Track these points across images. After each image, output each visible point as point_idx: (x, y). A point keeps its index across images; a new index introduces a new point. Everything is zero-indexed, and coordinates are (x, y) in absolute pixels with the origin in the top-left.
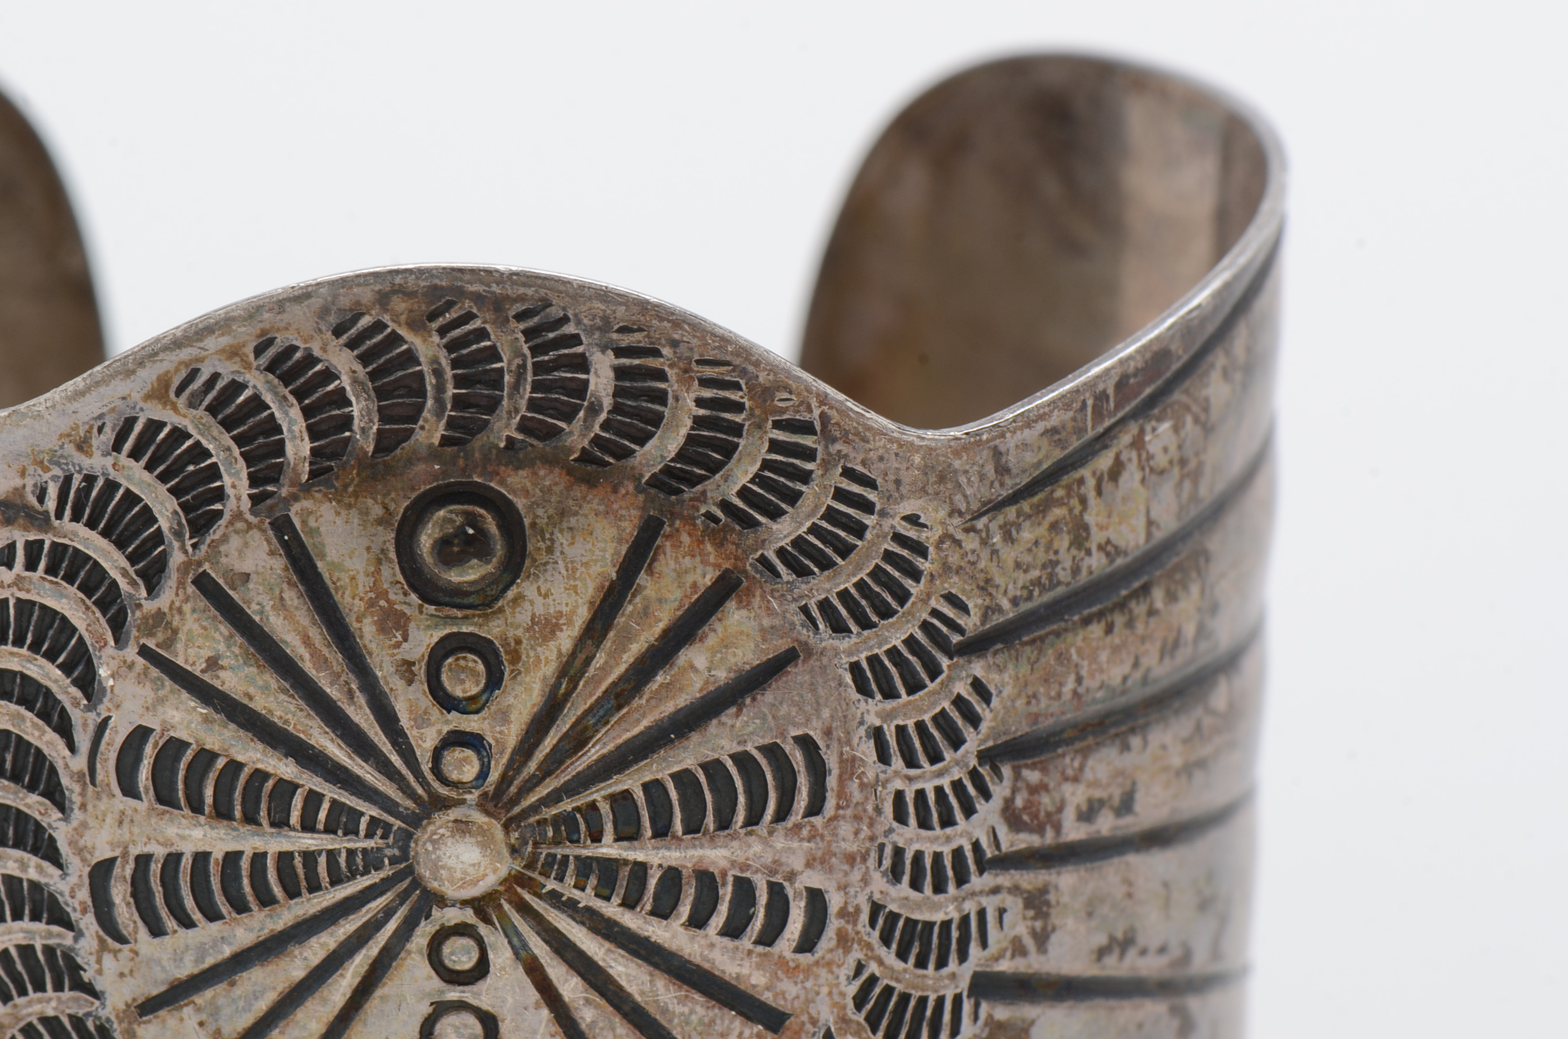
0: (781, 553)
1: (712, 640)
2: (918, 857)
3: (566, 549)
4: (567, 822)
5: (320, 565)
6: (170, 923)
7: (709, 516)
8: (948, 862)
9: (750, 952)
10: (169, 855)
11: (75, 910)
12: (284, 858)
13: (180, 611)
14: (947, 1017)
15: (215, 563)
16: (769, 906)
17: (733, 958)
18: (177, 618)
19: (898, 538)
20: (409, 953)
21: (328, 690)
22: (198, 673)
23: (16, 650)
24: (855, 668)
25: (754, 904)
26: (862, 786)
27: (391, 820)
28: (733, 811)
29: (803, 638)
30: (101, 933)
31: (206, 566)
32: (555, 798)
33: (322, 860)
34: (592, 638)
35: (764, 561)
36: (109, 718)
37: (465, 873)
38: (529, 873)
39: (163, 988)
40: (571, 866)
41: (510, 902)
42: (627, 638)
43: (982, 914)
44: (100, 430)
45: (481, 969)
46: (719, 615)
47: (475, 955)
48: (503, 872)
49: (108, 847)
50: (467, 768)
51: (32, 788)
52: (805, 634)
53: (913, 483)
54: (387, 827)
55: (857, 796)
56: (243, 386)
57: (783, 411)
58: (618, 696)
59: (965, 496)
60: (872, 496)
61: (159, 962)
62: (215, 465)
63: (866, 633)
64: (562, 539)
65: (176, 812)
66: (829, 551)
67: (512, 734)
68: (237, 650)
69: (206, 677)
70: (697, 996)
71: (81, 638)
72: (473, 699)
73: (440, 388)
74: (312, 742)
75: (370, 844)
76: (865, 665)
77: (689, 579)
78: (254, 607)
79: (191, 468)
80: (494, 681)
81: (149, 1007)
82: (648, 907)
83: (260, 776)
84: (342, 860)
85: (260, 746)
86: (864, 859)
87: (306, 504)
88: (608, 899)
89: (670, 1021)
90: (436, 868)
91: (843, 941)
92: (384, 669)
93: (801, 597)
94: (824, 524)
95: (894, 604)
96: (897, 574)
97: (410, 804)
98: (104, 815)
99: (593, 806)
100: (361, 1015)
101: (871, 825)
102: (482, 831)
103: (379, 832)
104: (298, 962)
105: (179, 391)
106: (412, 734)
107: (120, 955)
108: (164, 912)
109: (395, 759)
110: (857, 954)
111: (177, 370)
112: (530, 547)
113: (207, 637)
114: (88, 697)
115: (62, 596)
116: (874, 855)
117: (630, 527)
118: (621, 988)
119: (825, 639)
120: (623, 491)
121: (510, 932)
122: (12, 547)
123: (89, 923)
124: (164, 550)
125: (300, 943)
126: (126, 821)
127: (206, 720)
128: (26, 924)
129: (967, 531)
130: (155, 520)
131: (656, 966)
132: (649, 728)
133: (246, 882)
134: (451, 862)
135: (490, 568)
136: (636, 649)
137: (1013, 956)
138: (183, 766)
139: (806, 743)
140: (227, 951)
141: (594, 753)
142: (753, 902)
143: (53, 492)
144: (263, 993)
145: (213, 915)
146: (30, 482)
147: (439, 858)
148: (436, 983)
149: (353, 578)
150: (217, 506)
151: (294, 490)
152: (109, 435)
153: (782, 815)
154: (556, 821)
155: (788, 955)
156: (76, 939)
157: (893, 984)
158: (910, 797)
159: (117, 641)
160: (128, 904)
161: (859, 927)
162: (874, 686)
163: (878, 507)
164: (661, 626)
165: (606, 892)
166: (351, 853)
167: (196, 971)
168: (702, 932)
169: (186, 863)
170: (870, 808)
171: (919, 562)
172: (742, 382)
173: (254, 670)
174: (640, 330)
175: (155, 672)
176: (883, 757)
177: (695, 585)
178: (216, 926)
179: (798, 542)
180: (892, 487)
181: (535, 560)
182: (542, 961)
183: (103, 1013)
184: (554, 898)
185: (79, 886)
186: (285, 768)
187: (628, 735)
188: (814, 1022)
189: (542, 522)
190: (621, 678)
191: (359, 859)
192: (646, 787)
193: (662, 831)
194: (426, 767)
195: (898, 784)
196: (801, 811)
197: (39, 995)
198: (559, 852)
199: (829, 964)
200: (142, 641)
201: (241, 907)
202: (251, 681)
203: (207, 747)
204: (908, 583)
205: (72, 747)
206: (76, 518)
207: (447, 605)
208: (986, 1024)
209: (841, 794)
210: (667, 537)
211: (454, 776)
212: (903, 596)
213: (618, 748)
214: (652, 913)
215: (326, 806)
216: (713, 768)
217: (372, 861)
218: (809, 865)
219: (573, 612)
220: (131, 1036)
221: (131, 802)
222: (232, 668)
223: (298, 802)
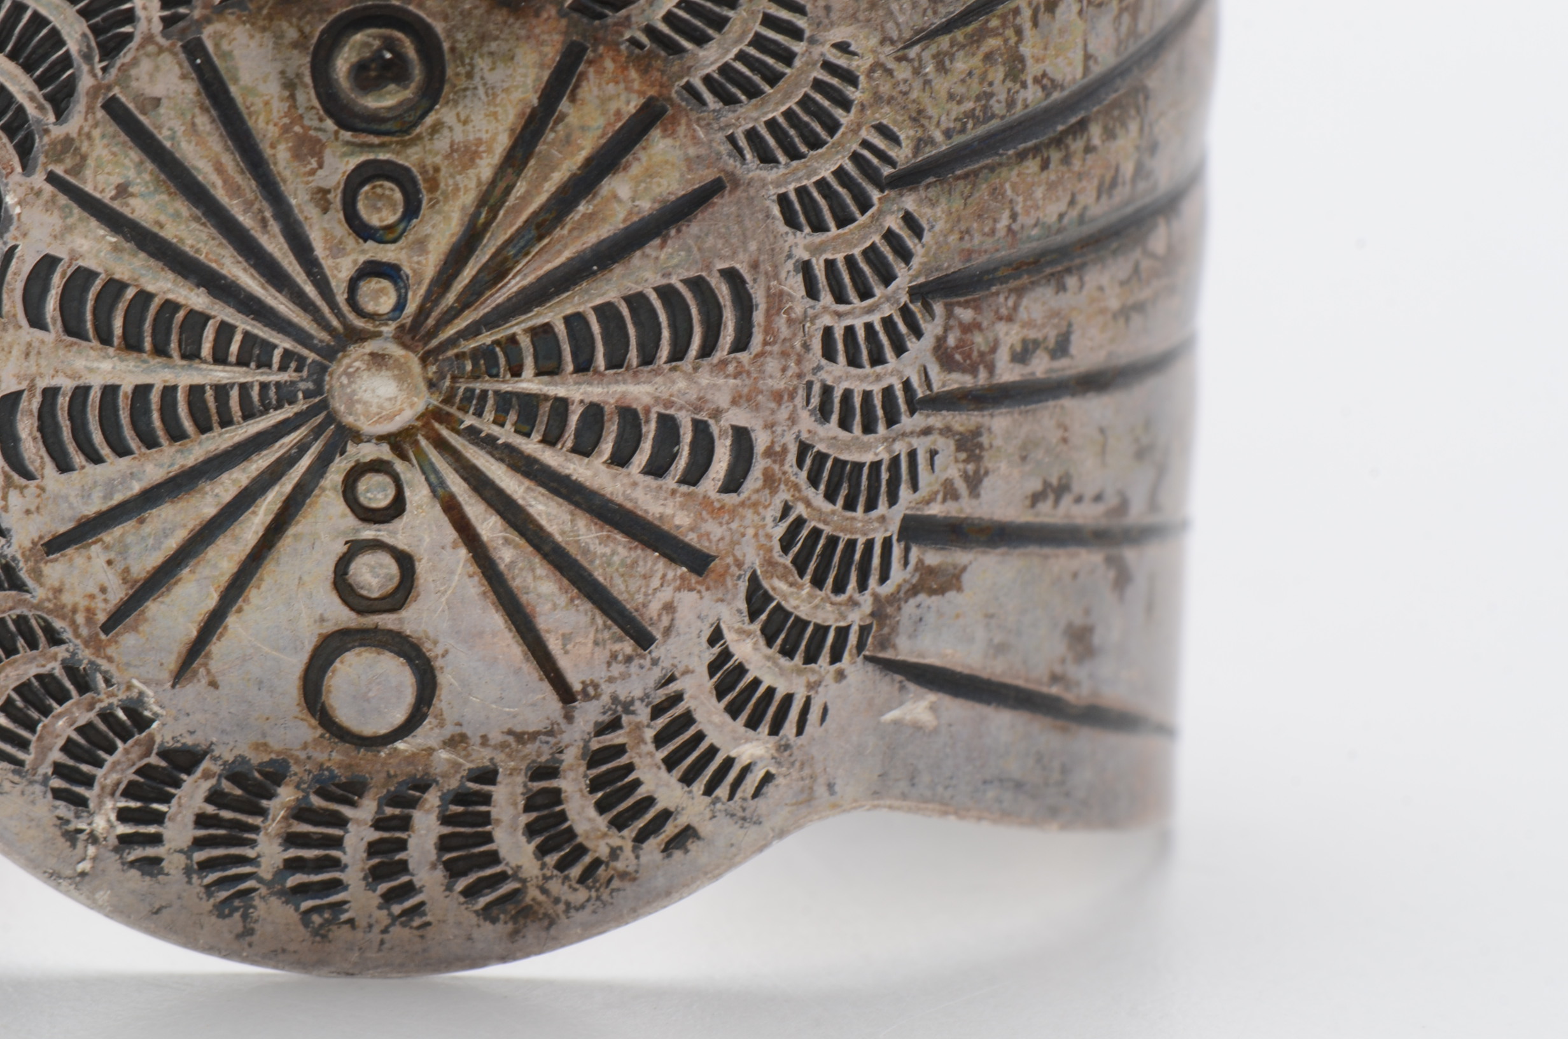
0: (708, 80)
1: (636, 169)
2: (847, 395)
3: (487, 75)
4: (486, 355)
5: (233, 90)
6: (78, 459)
7: (634, 42)
8: (878, 401)
9: (674, 492)
10: (77, 388)
12: (195, 391)
13: (89, 136)
14: (876, 561)
15: (125, 88)
16: (693, 445)
17: (656, 498)
18: (86, 144)
19: (828, 66)
20: (323, 490)
21: (241, 218)
22: (107, 200)
24: (783, 200)
25: (677, 441)
26: (790, 322)
27: (305, 352)
28: (657, 345)
29: (729, 168)
30: (7, 468)
31: (116, 91)
32: (473, 330)
33: (234, 394)
34: (512, 166)
35: (689, 88)
36: (14, 247)
37: (381, 407)
38: (447, 408)
39: (71, 525)
40: (491, 402)
41: (427, 438)
42: (550, 166)
43: (912, 455)
45: (397, 507)
46: (643, 143)
47: (391, 493)
48: (420, 407)
49: (14, 381)
50: (383, 299)
52: (732, 164)
53: (843, 10)
54: (301, 360)
55: (785, 332)
58: (539, 226)
59: (898, 24)
60: (801, 22)
61: (66, 498)
63: (795, 163)
64: (482, 64)
65: (84, 343)
66: (757, 79)
67: (430, 264)
68: (147, 177)
69: (116, 205)
70: (619, 537)
72: (389, 228)
74: (224, 272)
75: (284, 377)
76: (793, 197)
77: (613, 106)
78: (166, 132)
80: (412, 209)
81: (56, 545)
82: (569, 444)
83: (171, 307)
84: (255, 393)
85: (171, 275)
86: (792, 397)
87: (218, 26)
88: (528, 435)
89: (592, 562)
90: (351, 402)
91: (770, 482)
92: (298, 198)
93: (728, 126)
94: (752, 51)
95: (823, 134)
96: (826, 103)
97: (324, 336)
98: (11, 347)
99: (513, 339)
100: (274, 554)
101: (799, 362)
102: (399, 365)
103: (293, 365)
104: (209, 499)
106: (327, 264)
107: (26, 492)
108: (71, 448)
109: (310, 290)
110: (784, 495)
112: (449, 72)
113: (116, 164)
116: (801, 393)
117: (552, 52)
118: (540, 528)
119: (751, 168)
120: (545, 15)
121: (427, 469)
124: (72, 75)
125: (212, 478)
126: (33, 354)
127: (115, 248)
129: (899, 59)
130: (62, 43)
131: (577, 505)
132: (571, 259)
133: (156, 416)
134: (367, 396)
135: (408, 93)
136: (558, 178)
137: (944, 500)
138: (91, 296)
139: (732, 276)
140: (136, 488)
141: (514, 284)
142: (676, 439)
144: (173, 530)
145: (122, 451)
147: (354, 392)
148: (351, 521)
149: (267, 103)
150: (127, 29)
151: (207, 12)
153: (707, 351)
154: (475, 354)
155: (713, 494)
157: (821, 526)
158: (839, 334)
159: (24, 167)
160: (35, 439)
161: (786, 467)
162: (802, 219)
163: (807, 34)
164: (583, 155)
165: (526, 429)
166: (264, 386)
167: (104, 508)
168: (624, 470)
169: (95, 396)
170: (798, 344)
171: (850, 91)
173: (164, 197)
175: (63, 199)
176: (812, 292)
177: (618, 113)
178: (124, 462)
179: (725, 69)
180: (821, 13)
181: (454, 86)
182: (460, 499)
183: (9, 552)
184: (472, 434)
186: (196, 299)
187: (549, 267)
188: (739, 564)
189: (462, 46)
190: (543, 208)
191: (272, 393)
192: (567, 320)
193: (584, 366)
194: (341, 298)
195: (827, 320)
196: (727, 347)
198: (478, 386)
199: (755, 505)
200: (50, 168)
201: (151, 442)
202: (161, 207)
203: (117, 276)
204: (838, 113)
207: (363, 131)
208: (916, 569)
209: (768, 329)
210: (590, 62)
211: (370, 307)
212: (832, 127)
213: (540, 279)
214: (574, 450)
215: (238, 338)
216: (637, 302)
217: (286, 395)
218: (734, 402)
219: (494, 139)
220: (37, 575)
221: (38, 333)
222: (142, 195)
223: (209, 334)
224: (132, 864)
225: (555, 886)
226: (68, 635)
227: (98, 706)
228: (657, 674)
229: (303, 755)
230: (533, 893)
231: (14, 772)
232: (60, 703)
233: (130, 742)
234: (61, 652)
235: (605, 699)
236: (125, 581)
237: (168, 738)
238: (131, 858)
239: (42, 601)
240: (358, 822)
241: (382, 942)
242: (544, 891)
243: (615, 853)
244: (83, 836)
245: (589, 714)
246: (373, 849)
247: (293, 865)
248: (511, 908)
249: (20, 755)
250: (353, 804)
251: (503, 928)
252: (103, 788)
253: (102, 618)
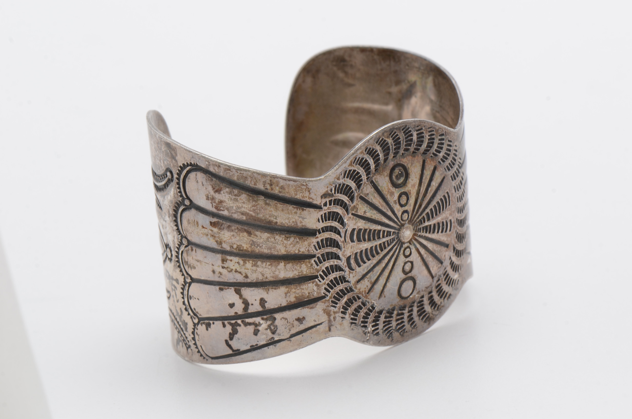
0: (441, 159)
1: (435, 179)
4: (420, 221)
5: (379, 188)
6: (362, 264)
7: (431, 156)
9: (444, 235)
10: (360, 251)
11: (344, 267)
12: (380, 244)
13: (358, 204)
15: (362, 193)
16: (446, 225)
17: (442, 237)
18: (357, 206)
19: (454, 150)
20: (400, 255)
21: (384, 210)
22: (362, 215)
23: (329, 221)
24: (451, 176)
25: (444, 226)
26: (454, 198)
27: (396, 231)
28: (441, 209)
30: (349, 270)
31: (361, 194)
32: (418, 218)
34: (420, 185)
35: (439, 162)
36: (347, 229)
37: (407, 236)
39: (361, 277)
40: (422, 229)
41: (414, 239)
42: (425, 183)
44: (341, 175)
45: (410, 254)
47: (410, 251)
48: (412, 234)
49: (349, 253)
50: (406, 217)
51: (334, 247)
52: (445, 173)
56: (364, 158)
57: (440, 133)
58: (425, 195)
61: (360, 272)
62: (361, 175)
64: (412, 169)
65: (361, 242)
66: (447, 156)
67: (412, 208)
68: (368, 208)
69: (364, 215)
71: (341, 215)
72: (405, 203)
73: (392, 148)
74: (383, 221)
75: (393, 237)
78: (370, 199)
79: (356, 177)
80: (408, 199)
81: (359, 281)
82: (432, 232)
83: (375, 231)
85: (374, 225)
86: (455, 211)
87: (375, 177)
89: (436, 252)
90: (403, 237)
91: (454, 227)
92: (392, 204)
93: (444, 166)
94: (446, 152)
96: (455, 157)
97: (398, 227)
98: (348, 247)
99: (424, 216)
100: (394, 269)
101: (455, 204)
102: (409, 228)
103: (394, 234)
104: (384, 263)
105: (354, 163)
106: (397, 214)
107: (353, 273)
108: (360, 262)
109: (395, 219)
110: (455, 229)
111: (353, 159)
112: (407, 171)
113: (363, 207)
114: (343, 226)
115: (337, 208)
117: (421, 162)
118: (429, 249)
119: (447, 173)
120: (419, 156)
121: (414, 245)
122: (326, 202)
123: (347, 269)
124: (354, 194)
125: (384, 259)
126: (353, 248)
127: (365, 223)
128: (335, 273)
130: (352, 189)
131: (433, 242)
133: (374, 251)
135: (404, 178)
138: (362, 233)
139: (447, 193)
140: (372, 265)
141: (423, 206)
143: (333, 189)
144: (378, 271)
145: (369, 260)
146: (329, 189)
147: (404, 235)
148: (404, 259)
149: (384, 188)
150: (361, 182)
151: (373, 175)
152: (343, 175)
153: (446, 207)
155: (447, 233)
156: (345, 273)
157: (459, 232)
159: (347, 214)
160: (354, 263)
161: (455, 224)
162: (454, 179)
164: (428, 179)
165: (426, 232)
166: (390, 240)
167: (367, 271)
168: (438, 234)
170: (455, 201)
171: (457, 153)
172: (434, 130)
173: (372, 211)
174: (420, 126)
175: (355, 217)
176: (456, 191)
177: (431, 170)
178: (370, 262)
179: (443, 156)
180: (453, 141)
182: (419, 248)
183: (350, 285)
185: (345, 262)
186: (379, 227)
188: (452, 244)
189: (409, 167)
190: (425, 191)
192: (430, 210)
193: (433, 217)
194: (400, 219)
195: (457, 195)
196: (448, 205)
197: (339, 286)
199: (453, 232)
200: (352, 212)
201: (374, 256)
202: (372, 213)
203: (366, 228)
205: (341, 237)
206: (338, 193)
207: (399, 187)
209: (452, 200)
210: (426, 162)
211: (404, 219)
215: (386, 232)
216: (438, 203)
217: (393, 240)
218: (449, 215)
219: (417, 182)
220: (356, 288)
221: (353, 243)
222: (368, 212)
223: (381, 233)
224: (375, 335)
225: (434, 313)
226: (362, 297)
227: (367, 308)
228: (444, 268)
229: (397, 304)
230: (431, 315)
231: (355, 325)
232: (361, 310)
233: (373, 312)
234: (361, 300)
235: (438, 276)
236: (371, 283)
237: (378, 309)
238: (375, 333)
239: (357, 292)
240: (406, 313)
241: (411, 333)
242: (432, 314)
243: (441, 303)
244: (367, 333)
245: (436, 279)
246: (408, 317)
247: (398, 325)
248: (428, 319)
249: (356, 322)
250: (404, 310)
251: (427, 323)
252: (369, 323)
253: (367, 291)
